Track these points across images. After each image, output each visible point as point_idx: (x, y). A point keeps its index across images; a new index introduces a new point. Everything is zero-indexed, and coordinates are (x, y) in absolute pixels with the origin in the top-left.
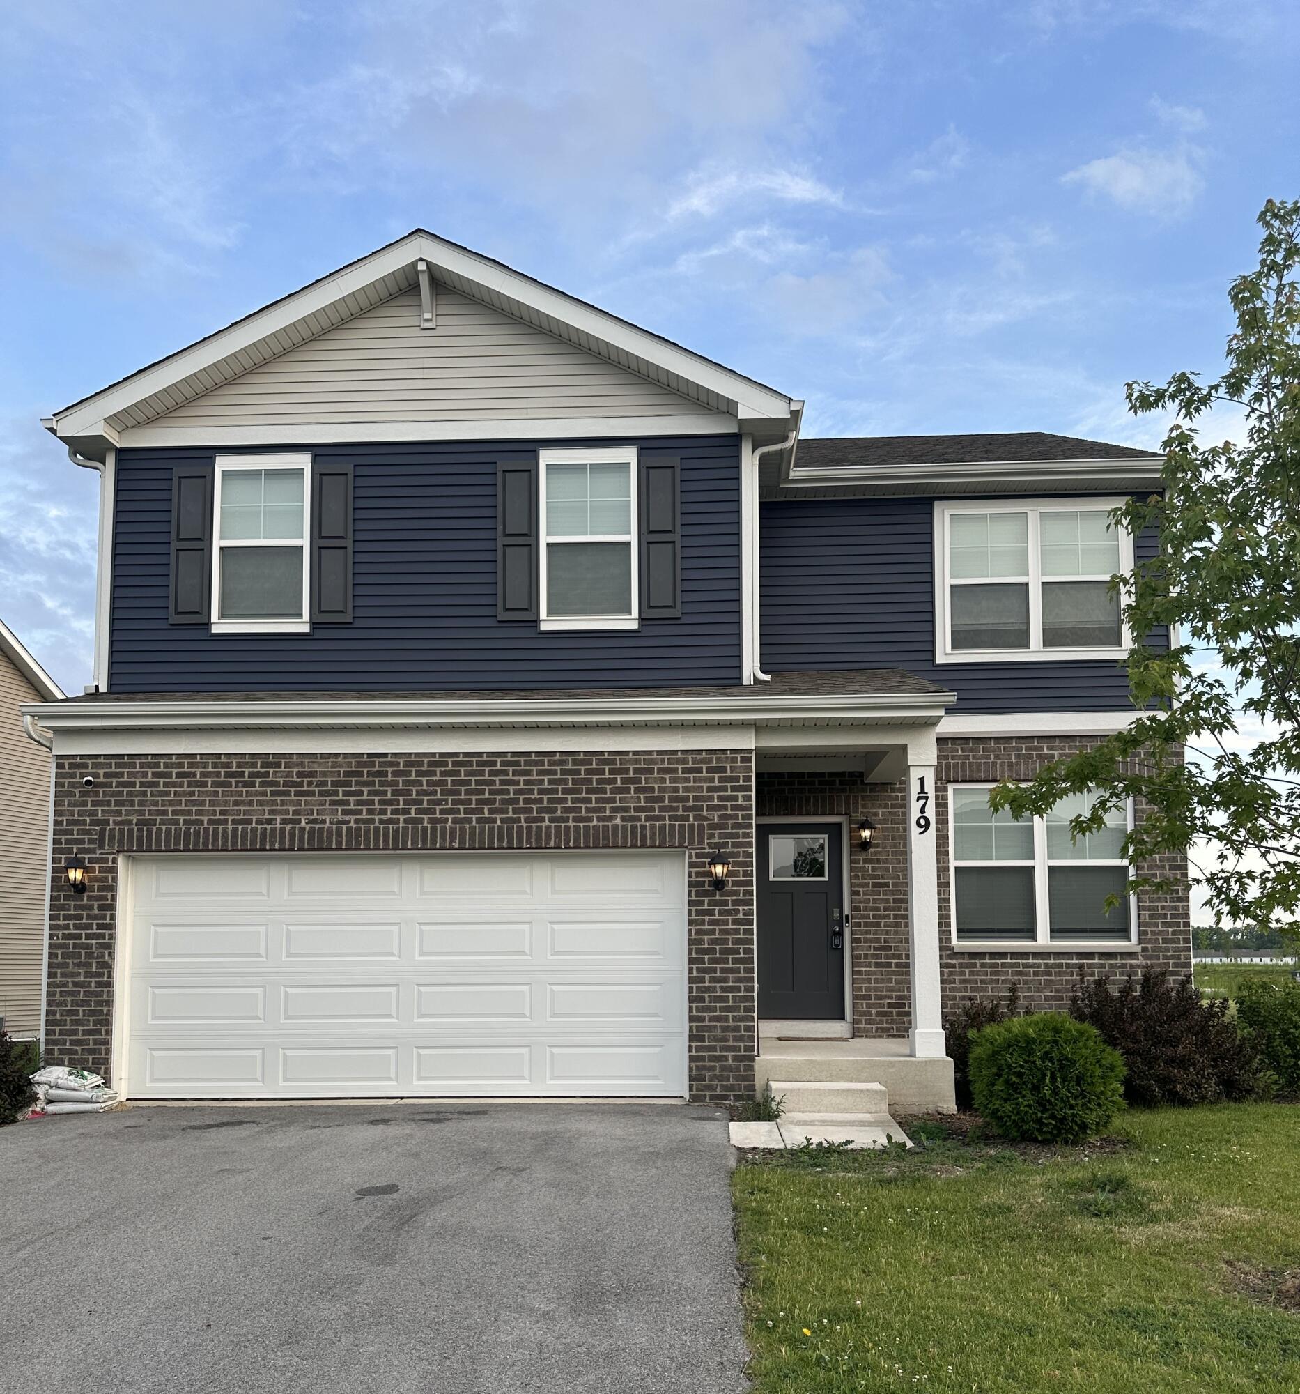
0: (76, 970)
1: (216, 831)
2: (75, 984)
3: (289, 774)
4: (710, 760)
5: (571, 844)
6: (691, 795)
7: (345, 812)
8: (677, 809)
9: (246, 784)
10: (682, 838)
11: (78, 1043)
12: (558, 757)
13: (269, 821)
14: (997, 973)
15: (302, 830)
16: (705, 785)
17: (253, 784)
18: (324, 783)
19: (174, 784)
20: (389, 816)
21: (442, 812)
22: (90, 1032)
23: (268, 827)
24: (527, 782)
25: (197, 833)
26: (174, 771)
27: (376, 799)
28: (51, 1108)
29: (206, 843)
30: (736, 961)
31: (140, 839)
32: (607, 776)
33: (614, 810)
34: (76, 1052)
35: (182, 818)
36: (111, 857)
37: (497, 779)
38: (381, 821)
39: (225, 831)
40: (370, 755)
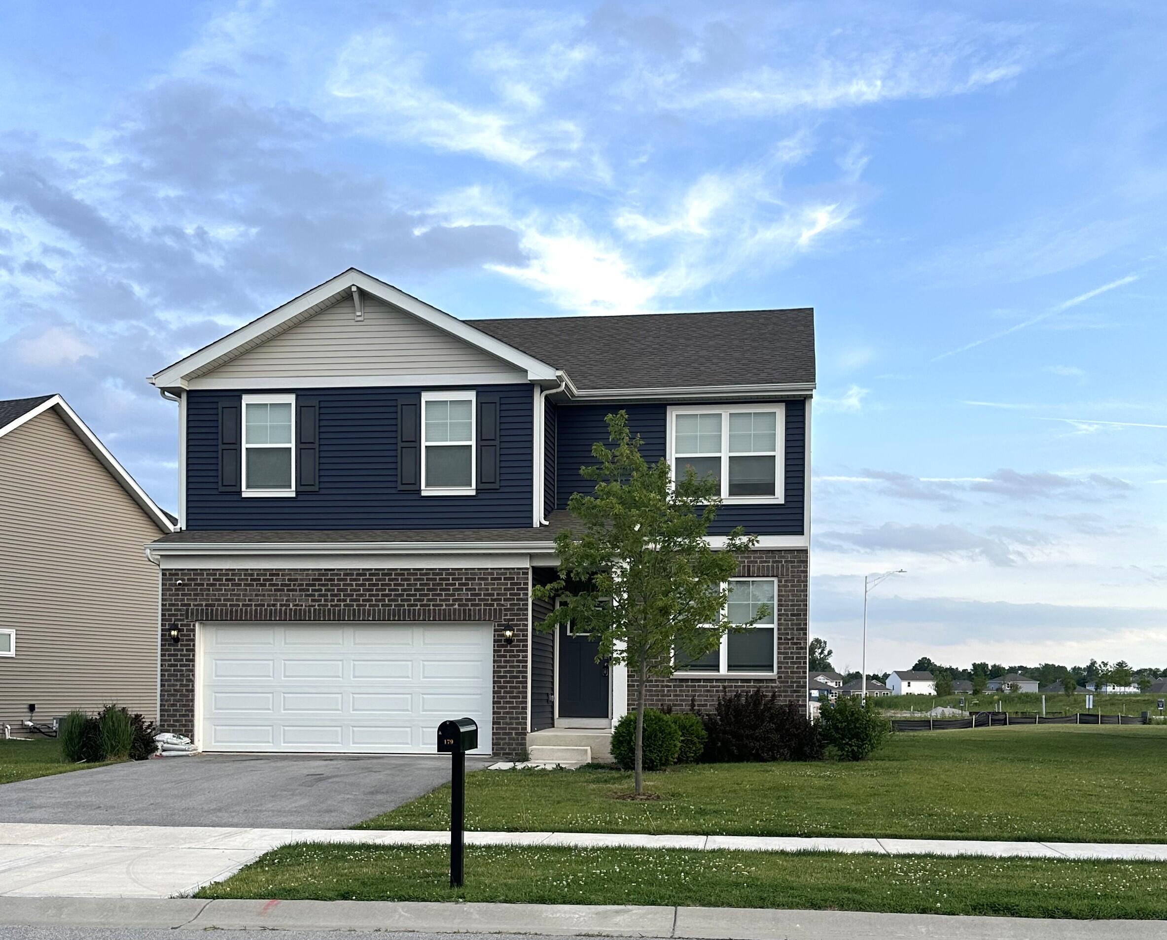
0: (175, 683)
1: (246, 610)
2: (175, 690)
3: (284, 580)
4: (506, 574)
5: (431, 619)
6: (495, 592)
7: (313, 601)
8: (488, 600)
9: (261, 585)
10: (490, 616)
11: (177, 721)
12: (425, 571)
13: (274, 605)
14: (695, 691)
15: (291, 610)
16: (503, 587)
17: (265, 585)
18: (302, 585)
19: (224, 585)
20: (336, 602)
21: (363, 601)
22: (184, 716)
23: (273, 608)
24: (408, 585)
25: (237, 611)
26: (224, 578)
27: (329, 593)
28: (164, 754)
29: (241, 617)
30: (517, 682)
31: (207, 614)
32: (451, 582)
33: (454, 600)
34: (176, 726)
35: (229, 603)
36: (192, 623)
37: (392, 583)
38: (332, 606)
39: (251, 610)
40: (326, 570)
